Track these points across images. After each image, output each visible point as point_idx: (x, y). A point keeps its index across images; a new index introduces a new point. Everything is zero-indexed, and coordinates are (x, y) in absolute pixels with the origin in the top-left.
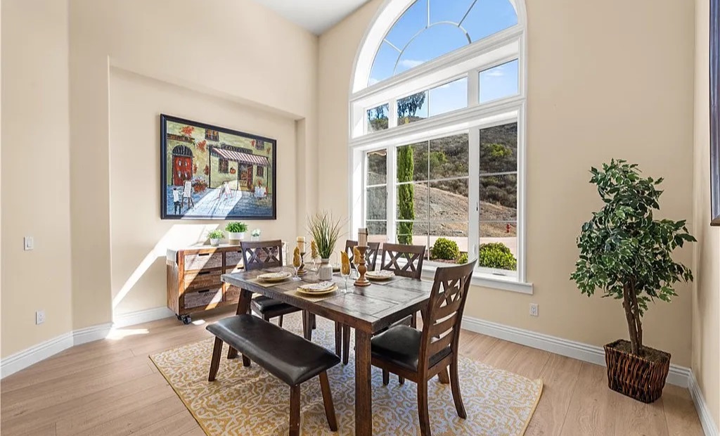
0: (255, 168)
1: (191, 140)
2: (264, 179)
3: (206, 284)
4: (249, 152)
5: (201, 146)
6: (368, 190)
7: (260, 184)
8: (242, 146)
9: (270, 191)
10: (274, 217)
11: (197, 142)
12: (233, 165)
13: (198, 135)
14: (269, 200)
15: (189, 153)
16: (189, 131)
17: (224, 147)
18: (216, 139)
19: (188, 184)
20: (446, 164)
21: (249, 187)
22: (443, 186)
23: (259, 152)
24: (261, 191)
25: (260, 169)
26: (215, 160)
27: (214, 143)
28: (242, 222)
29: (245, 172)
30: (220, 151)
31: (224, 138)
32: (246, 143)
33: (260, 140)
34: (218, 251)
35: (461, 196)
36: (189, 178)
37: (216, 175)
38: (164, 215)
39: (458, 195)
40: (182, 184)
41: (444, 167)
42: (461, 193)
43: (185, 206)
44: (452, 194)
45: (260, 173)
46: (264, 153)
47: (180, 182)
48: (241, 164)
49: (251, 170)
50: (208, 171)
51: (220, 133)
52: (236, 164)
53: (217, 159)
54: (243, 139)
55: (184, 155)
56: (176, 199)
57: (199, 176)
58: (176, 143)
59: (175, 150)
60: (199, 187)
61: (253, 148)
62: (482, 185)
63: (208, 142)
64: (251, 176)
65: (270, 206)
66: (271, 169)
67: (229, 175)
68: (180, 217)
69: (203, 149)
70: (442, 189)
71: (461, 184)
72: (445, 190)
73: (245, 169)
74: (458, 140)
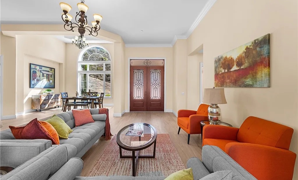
0: (50, 75)
1: (36, 69)
2: (52, 78)
3: (45, 103)
4: (49, 71)
5: (38, 70)
6: (81, 82)
7: (51, 80)
8: (47, 70)
9: (53, 81)
10: (55, 88)
11: (37, 69)
12: (45, 75)
13: (38, 68)
14: (53, 83)
15: (36, 72)
16: (36, 67)
17: (43, 70)
18: (42, 69)
19: (35, 80)
20: (93, 67)
21: (49, 80)
22: (92, 76)
23: (51, 72)
24: (51, 81)
25: (51, 75)
26: (41, 74)
27: (41, 70)
28: (50, 89)
29: (48, 77)
30: (42, 72)
31: (43, 68)
32: (48, 69)
33: (51, 68)
34: (47, 95)
35: (99, 80)
36: (36, 78)
37: (41, 77)
38: (30, 87)
39: (98, 80)
40: (34, 80)
41: (92, 68)
42: (99, 79)
43: (35, 85)
44: (95, 79)
45: (51, 77)
46: (52, 72)
47: (34, 79)
48: (47, 75)
49: (49, 76)
50: (40, 76)
51: (43, 67)
52: (46, 75)
53: (42, 74)
54: (47, 68)
55: (35, 72)
56: (33, 83)
57: (38, 78)
58: (33, 70)
59: (33, 71)
60: (38, 80)
61: (50, 71)
62: (106, 76)
63: (40, 70)
64: (49, 77)
65: (53, 85)
66: (53, 76)
67: (44, 77)
68: (34, 88)
69: (38, 71)
70: (91, 77)
71: (99, 75)
72: (93, 77)
73: (47, 76)
74: (98, 57)
